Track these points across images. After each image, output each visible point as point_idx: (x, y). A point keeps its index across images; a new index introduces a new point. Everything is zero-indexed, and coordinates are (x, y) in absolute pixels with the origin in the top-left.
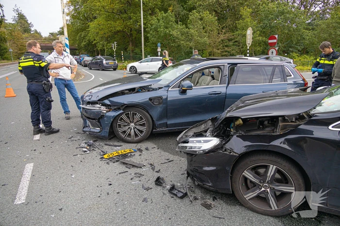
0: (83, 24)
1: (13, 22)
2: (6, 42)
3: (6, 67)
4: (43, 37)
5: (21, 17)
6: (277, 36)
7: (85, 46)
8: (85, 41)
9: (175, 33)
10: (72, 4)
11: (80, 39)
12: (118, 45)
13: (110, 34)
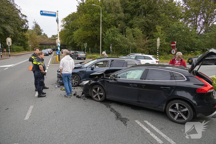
0: (71, 31)
1: (32, 29)
2: (28, 41)
3: (27, 55)
4: (48, 37)
5: (37, 26)
6: (176, 42)
7: (71, 44)
8: (71, 41)
9: (117, 39)
10: (65, 21)
11: (68, 40)
12: (88, 44)
13: (84, 38)
